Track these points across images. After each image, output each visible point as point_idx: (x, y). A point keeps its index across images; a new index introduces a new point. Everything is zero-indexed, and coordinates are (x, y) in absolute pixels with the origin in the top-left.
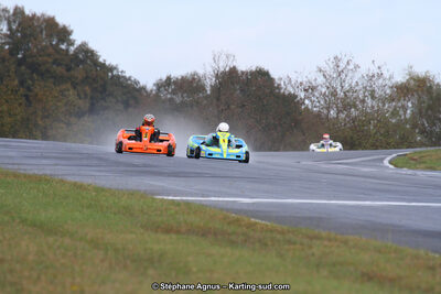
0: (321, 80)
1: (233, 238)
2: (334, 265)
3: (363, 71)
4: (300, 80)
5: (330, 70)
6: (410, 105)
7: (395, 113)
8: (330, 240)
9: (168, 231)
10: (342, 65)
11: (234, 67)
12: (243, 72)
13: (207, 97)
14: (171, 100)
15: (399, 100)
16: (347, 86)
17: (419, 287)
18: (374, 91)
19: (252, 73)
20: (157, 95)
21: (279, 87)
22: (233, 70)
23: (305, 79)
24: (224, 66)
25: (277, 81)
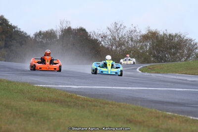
0: (109, 33)
1: (69, 104)
2: (114, 116)
3: (127, 29)
4: (99, 33)
5: (113, 28)
6: (149, 44)
7: (142, 48)
8: (112, 105)
9: (40, 100)
10: (118, 26)
11: (70, 27)
12: (74, 29)
13: (58, 40)
14: (41, 42)
15: (144, 42)
16: (120, 36)
17: (152, 126)
18: (132, 38)
19: (78, 30)
20: (35, 40)
21: (90, 36)
22: (69, 29)
23: (102, 33)
24: (65, 26)
25: (89, 33)
